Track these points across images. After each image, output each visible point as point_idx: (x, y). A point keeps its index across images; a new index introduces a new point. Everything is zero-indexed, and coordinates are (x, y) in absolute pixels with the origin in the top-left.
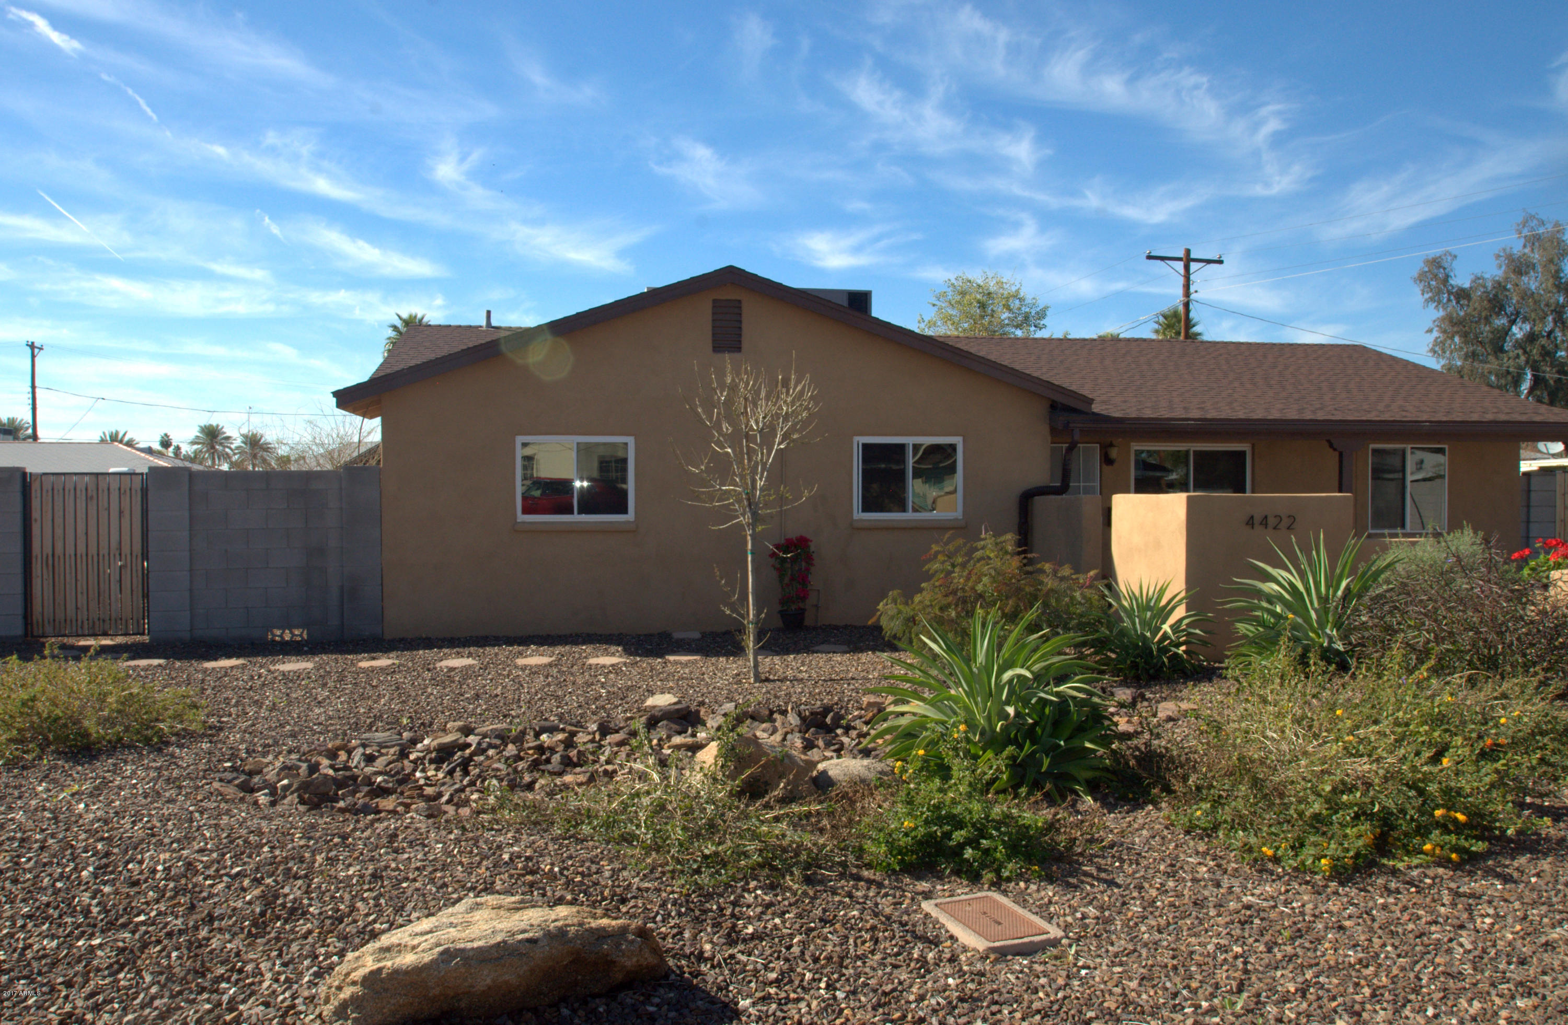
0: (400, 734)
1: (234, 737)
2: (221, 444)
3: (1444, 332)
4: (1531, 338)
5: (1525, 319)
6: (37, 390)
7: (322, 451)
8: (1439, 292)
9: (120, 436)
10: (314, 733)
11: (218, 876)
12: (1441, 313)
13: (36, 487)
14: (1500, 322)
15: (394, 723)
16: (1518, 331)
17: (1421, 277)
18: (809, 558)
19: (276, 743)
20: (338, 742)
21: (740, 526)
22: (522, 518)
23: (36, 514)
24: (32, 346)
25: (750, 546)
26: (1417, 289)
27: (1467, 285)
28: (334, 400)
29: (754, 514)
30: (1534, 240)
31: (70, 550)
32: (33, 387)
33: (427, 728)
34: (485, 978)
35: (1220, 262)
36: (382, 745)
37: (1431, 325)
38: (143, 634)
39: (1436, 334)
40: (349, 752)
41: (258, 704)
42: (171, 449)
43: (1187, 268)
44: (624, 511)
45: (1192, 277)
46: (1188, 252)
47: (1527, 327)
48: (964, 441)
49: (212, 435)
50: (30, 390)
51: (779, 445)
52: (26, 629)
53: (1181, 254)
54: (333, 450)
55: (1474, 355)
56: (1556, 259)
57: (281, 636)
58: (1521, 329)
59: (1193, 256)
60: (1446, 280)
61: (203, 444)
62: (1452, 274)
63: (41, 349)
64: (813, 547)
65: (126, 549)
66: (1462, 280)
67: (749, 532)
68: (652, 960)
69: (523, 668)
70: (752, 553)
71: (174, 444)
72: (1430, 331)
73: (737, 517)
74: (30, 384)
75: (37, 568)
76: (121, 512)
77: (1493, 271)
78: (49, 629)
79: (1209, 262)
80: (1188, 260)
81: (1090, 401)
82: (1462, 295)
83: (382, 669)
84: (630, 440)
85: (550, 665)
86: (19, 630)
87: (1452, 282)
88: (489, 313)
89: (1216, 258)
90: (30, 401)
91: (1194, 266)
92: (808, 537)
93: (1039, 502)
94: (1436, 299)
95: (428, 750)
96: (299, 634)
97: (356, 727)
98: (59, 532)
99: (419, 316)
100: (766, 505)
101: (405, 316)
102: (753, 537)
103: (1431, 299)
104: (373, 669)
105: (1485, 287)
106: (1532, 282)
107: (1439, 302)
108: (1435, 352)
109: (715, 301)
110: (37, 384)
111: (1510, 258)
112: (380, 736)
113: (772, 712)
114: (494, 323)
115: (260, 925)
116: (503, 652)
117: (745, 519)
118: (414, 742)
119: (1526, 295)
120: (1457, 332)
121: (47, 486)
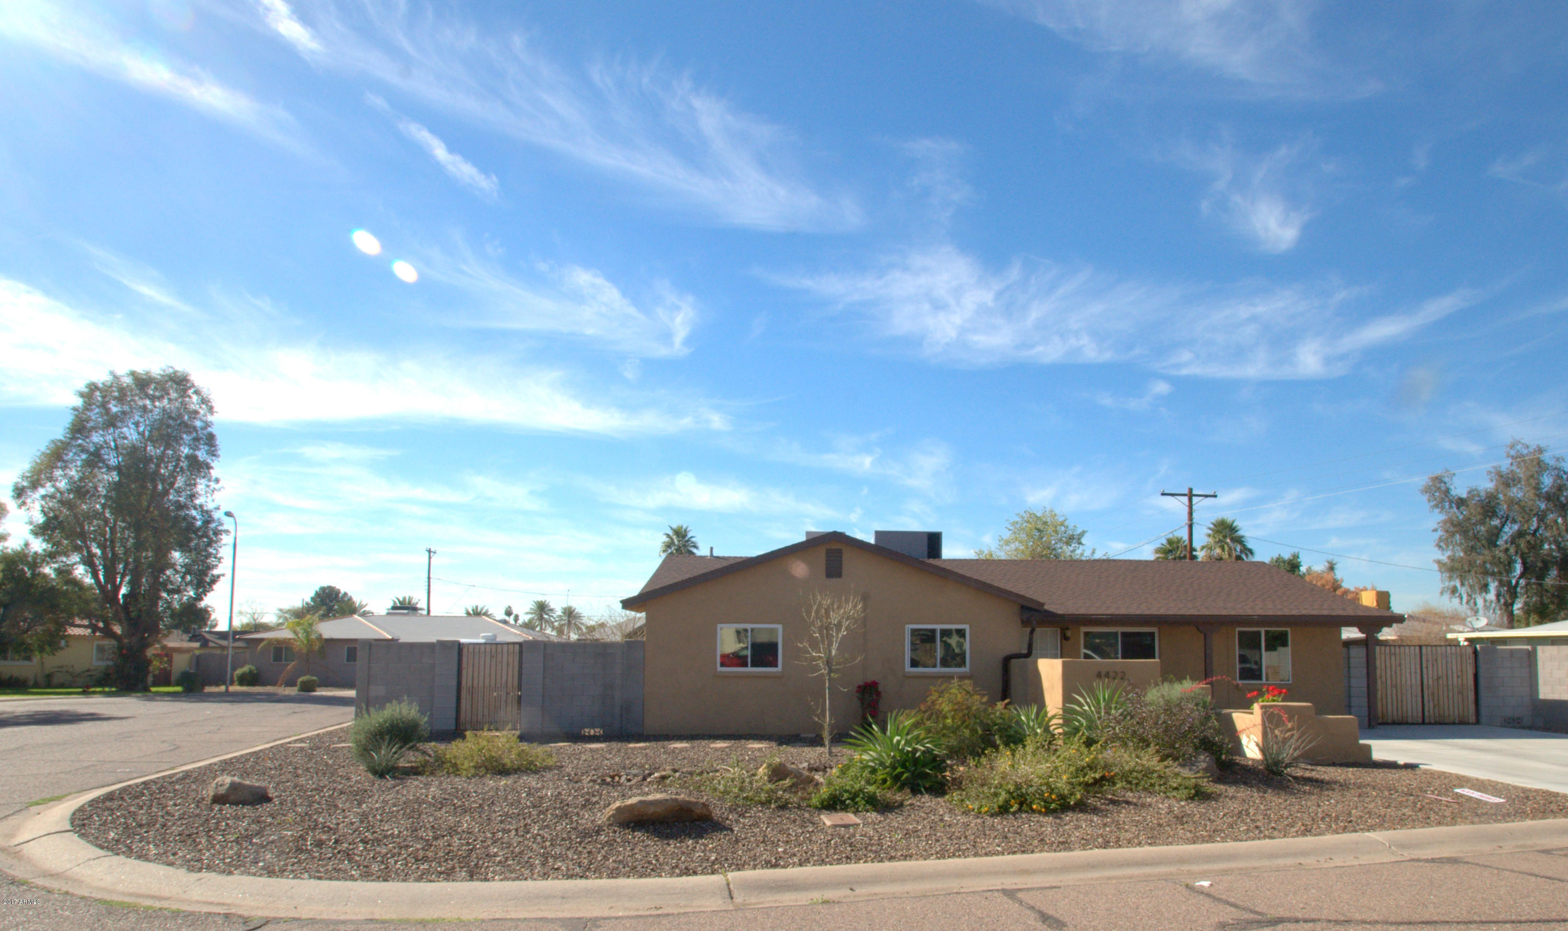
0: (644, 771)
1: (569, 770)
2: (547, 614)
3: (1447, 531)
4: (1520, 534)
5: (1514, 521)
6: (431, 580)
7: (615, 623)
8: (1442, 501)
9: (479, 610)
10: (604, 769)
11: (569, 795)
12: (1443, 517)
13: (465, 650)
14: (1496, 522)
15: (642, 766)
16: (1510, 530)
17: (1427, 490)
18: (878, 694)
19: (587, 772)
20: (615, 773)
21: (822, 675)
22: (720, 669)
23: (464, 665)
24: (429, 551)
25: (827, 685)
26: (1425, 498)
27: (1464, 496)
28: (621, 605)
29: (830, 668)
30: (1518, 458)
31: (481, 684)
32: (429, 578)
33: (657, 769)
34: (652, 810)
35: (1215, 496)
36: (635, 776)
37: (1435, 526)
38: (517, 730)
39: (1440, 533)
40: (620, 777)
41: (579, 759)
42: (512, 617)
43: (1190, 500)
44: (776, 666)
45: (1194, 507)
46: (1191, 490)
47: (1516, 527)
48: (970, 627)
49: (542, 608)
50: (427, 580)
51: (844, 632)
52: (457, 727)
53: (1186, 492)
54: (622, 623)
55: (1473, 548)
56: (1535, 475)
57: (589, 732)
58: (1511, 528)
59: (1194, 492)
60: (1447, 491)
61: (535, 613)
62: (1452, 487)
63: (435, 553)
64: (880, 689)
65: (510, 685)
66: (1460, 490)
67: (827, 678)
68: (707, 813)
69: (712, 749)
70: (829, 689)
71: (515, 612)
72: (1435, 530)
73: (821, 670)
74: (427, 576)
75: (464, 694)
76: (508, 664)
77: (1487, 485)
78: (468, 726)
79: (1206, 496)
80: (1190, 495)
81: (1043, 604)
82: (1461, 502)
83: (640, 748)
84: (780, 627)
85: (727, 747)
86: (453, 727)
87: (1453, 493)
88: (712, 549)
89: (1212, 493)
90: (427, 588)
91: (1195, 499)
92: (877, 681)
93: (1013, 661)
94: (1439, 505)
95: (656, 778)
96: (598, 731)
97: (624, 768)
98: (476, 675)
99: (684, 527)
100: (837, 664)
101: (675, 526)
102: (829, 680)
103: (1436, 506)
104: (635, 748)
105: (1479, 496)
106: (1516, 492)
107: (1443, 508)
108: (1440, 547)
109: (827, 550)
110: (431, 576)
111: (1500, 475)
112: (635, 771)
113: (826, 767)
114: (715, 554)
115: (584, 806)
116: (704, 743)
117: (824, 671)
118: (650, 775)
119: (1512, 502)
120: (1457, 532)
121: (471, 650)
